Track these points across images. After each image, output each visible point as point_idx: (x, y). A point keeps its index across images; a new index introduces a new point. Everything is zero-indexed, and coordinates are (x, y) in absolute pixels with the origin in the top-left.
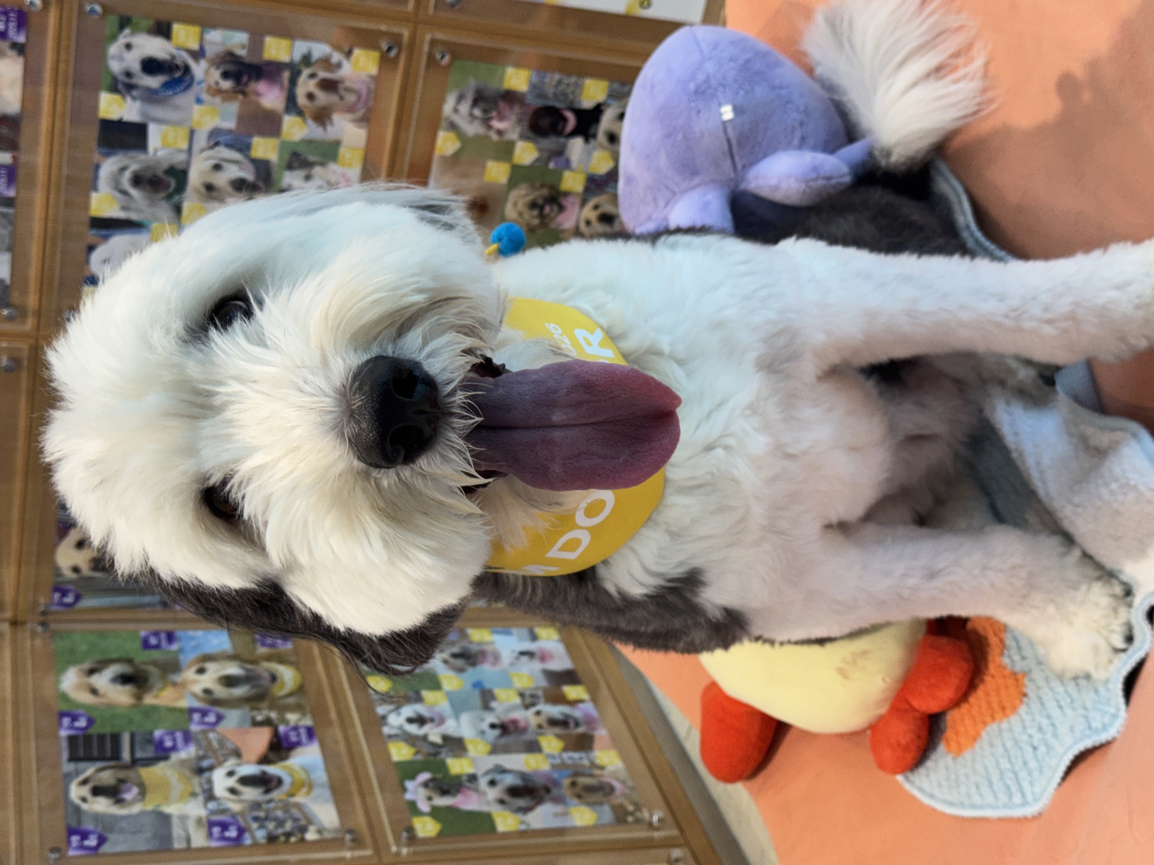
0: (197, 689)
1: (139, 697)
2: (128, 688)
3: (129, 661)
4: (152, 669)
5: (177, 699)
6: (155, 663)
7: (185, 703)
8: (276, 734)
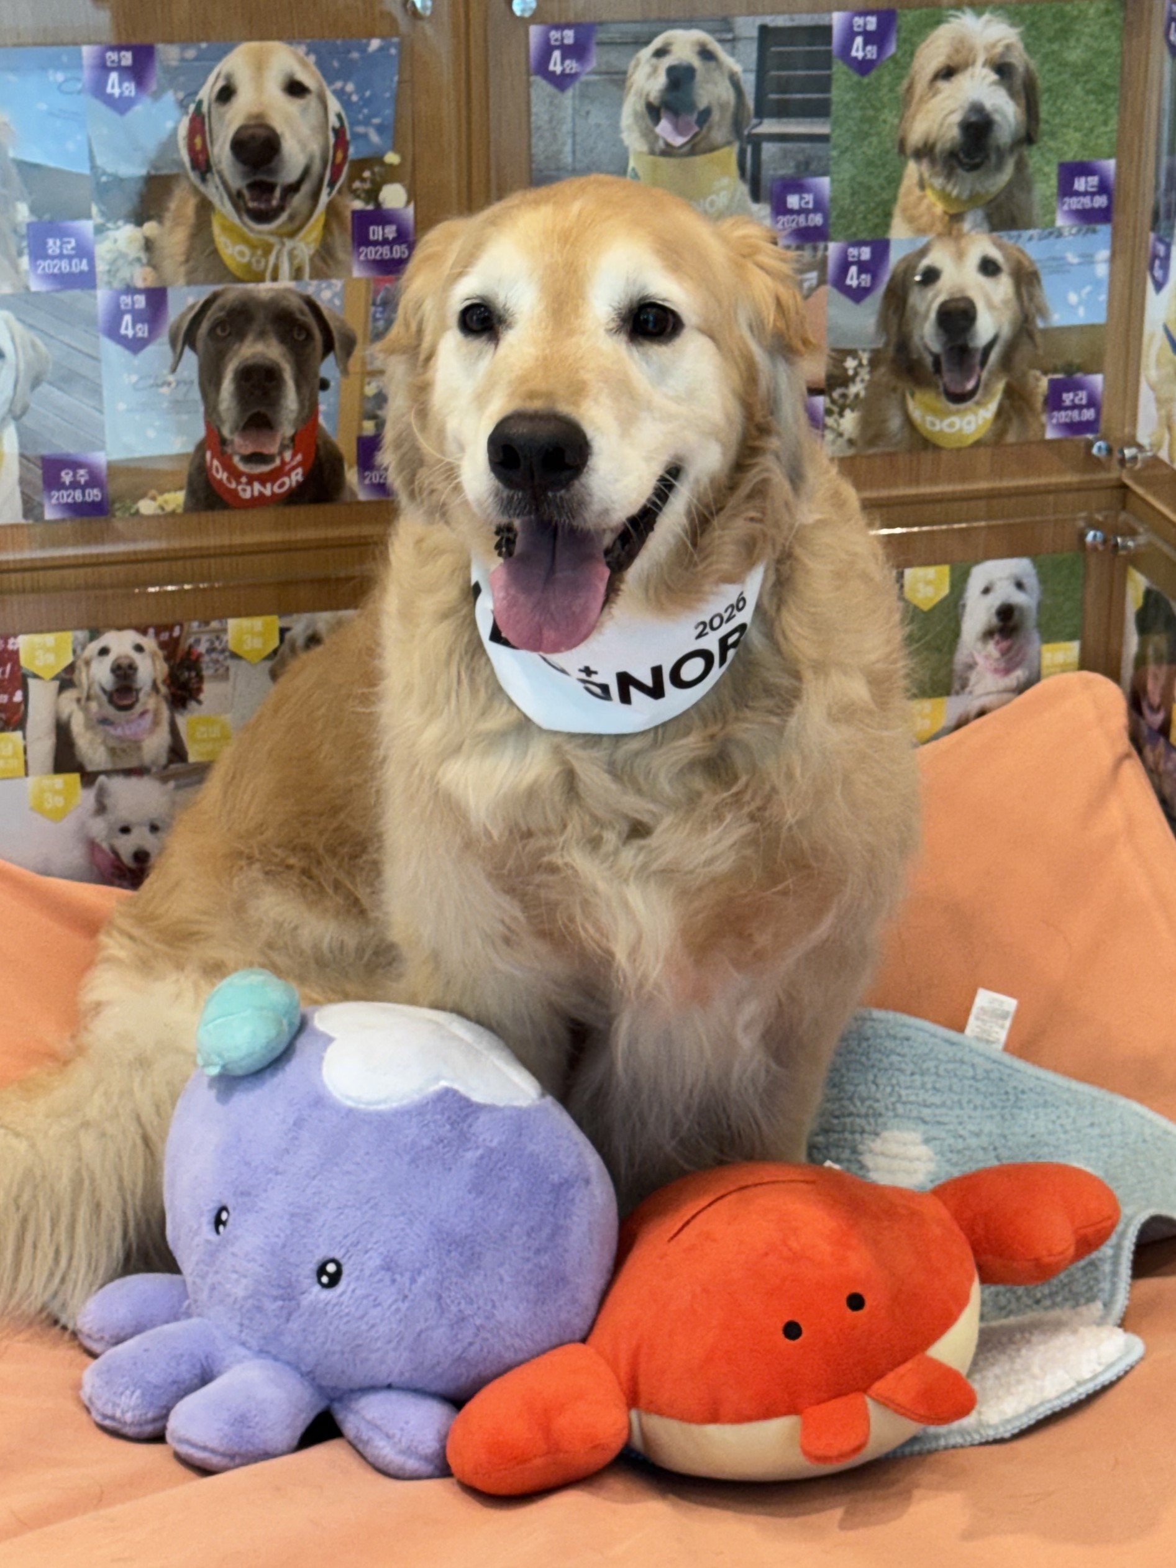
2: (952, 135)
3: (1028, 140)
4: (1004, 177)
5: (911, 220)
6: (1020, 183)
7: (901, 235)
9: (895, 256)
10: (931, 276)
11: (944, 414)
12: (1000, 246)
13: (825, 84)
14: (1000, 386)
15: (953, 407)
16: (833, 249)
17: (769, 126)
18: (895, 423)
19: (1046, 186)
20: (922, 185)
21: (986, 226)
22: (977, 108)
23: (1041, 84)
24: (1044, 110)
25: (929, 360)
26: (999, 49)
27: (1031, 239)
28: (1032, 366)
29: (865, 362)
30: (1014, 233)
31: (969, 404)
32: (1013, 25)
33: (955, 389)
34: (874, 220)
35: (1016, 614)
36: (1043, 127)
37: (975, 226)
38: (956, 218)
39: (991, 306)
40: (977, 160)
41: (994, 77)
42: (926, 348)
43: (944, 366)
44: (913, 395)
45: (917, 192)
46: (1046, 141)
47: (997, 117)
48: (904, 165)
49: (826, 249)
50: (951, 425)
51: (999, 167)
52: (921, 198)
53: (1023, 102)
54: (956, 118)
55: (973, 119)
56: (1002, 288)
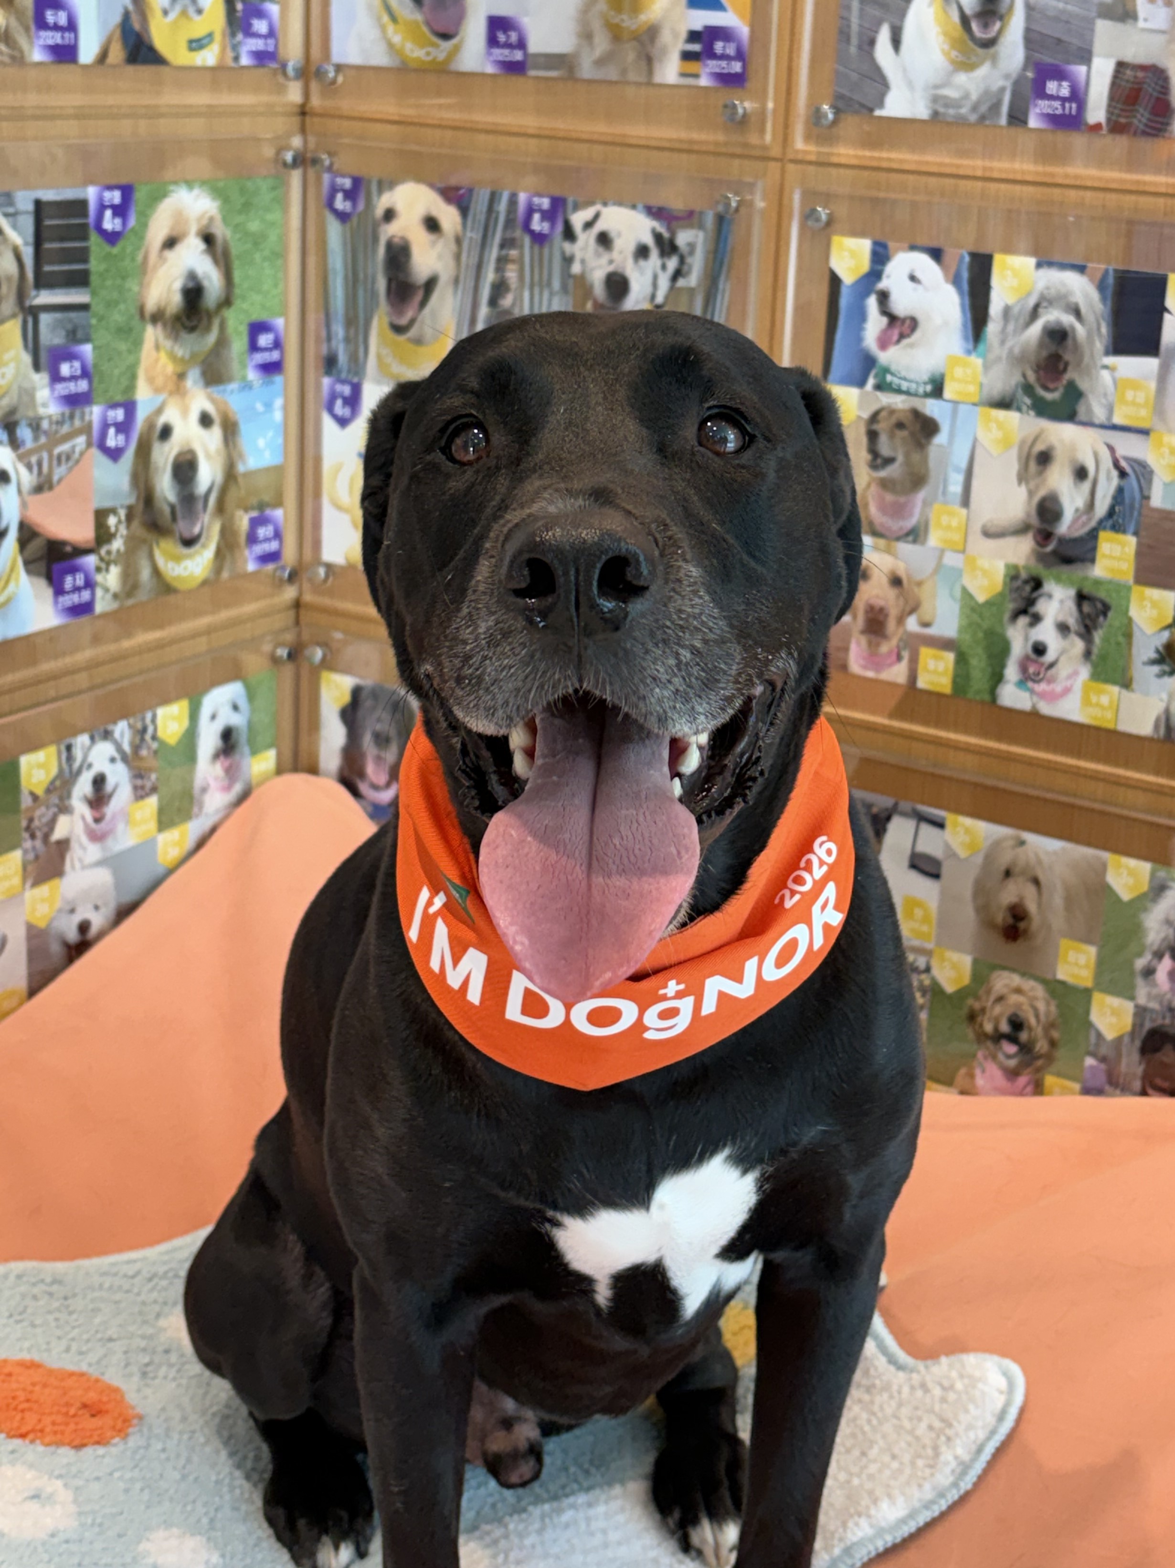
0: (171, 415)
1: (157, 317)
2: (176, 300)
3: (227, 302)
4: (212, 338)
5: (151, 380)
6: (222, 342)
7: (144, 395)
8: (81, 551)
9: (141, 415)
10: (166, 432)
11: (178, 559)
12: (213, 401)
13: (83, 256)
14: (216, 528)
15: (185, 551)
16: (95, 412)
17: (45, 297)
18: (145, 574)
19: (239, 344)
20: (157, 347)
21: (201, 383)
22: (192, 276)
23: (234, 251)
24: (237, 275)
25: (167, 510)
26: (205, 222)
27: (232, 392)
28: (238, 507)
29: (123, 518)
30: (221, 388)
31: (197, 547)
32: (214, 199)
33: (187, 535)
34: (125, 382)
35: (234, 735)
36: (237, 291)
37: (195, 383)
38: (181, 376)
39: (208, 456)
40: (194, 323)
41: (201, 246)
42: (165, 499)
43: (179, 514)
44: (158, 544)
45: (154, 353)
46: (238, 304)
47: (206, 283)
48: (144, 330)
49: (91, 413)
50: (185, 569)
51: (208, 329)
52: (157, 360)
53: (223, 269)
54: (178, 285)
55: (191, 285)
56: (214, 437)
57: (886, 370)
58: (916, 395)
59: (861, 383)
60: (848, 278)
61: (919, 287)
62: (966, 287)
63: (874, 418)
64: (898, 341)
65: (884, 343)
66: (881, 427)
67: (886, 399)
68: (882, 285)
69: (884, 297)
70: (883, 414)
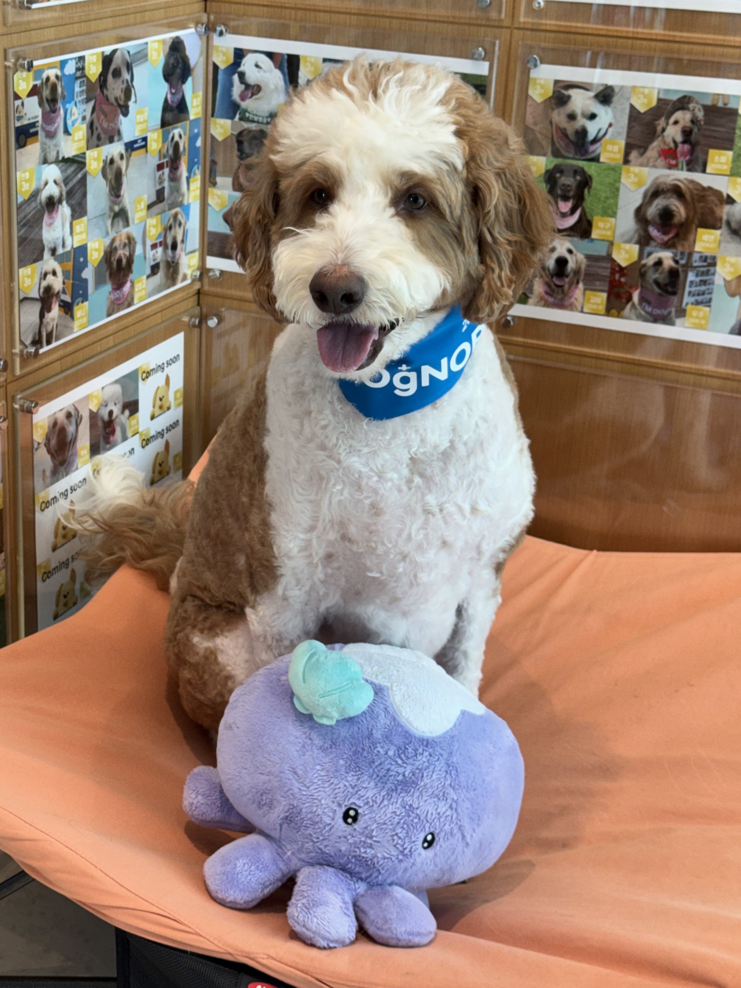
57: (245, 111)
58: (262, 123)
59: (232, 118)
60: (222, 66)
61: (262, 71)
62: (286, 70)
63: (240, 134)
64: (251, 97)
65: (243, 97)
66: (245, 138)
67: (246, 125)
68: (241, 69)
69: (242, 76)
70: (245, 132)
